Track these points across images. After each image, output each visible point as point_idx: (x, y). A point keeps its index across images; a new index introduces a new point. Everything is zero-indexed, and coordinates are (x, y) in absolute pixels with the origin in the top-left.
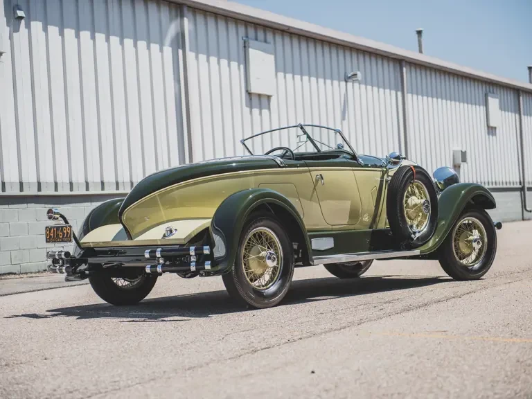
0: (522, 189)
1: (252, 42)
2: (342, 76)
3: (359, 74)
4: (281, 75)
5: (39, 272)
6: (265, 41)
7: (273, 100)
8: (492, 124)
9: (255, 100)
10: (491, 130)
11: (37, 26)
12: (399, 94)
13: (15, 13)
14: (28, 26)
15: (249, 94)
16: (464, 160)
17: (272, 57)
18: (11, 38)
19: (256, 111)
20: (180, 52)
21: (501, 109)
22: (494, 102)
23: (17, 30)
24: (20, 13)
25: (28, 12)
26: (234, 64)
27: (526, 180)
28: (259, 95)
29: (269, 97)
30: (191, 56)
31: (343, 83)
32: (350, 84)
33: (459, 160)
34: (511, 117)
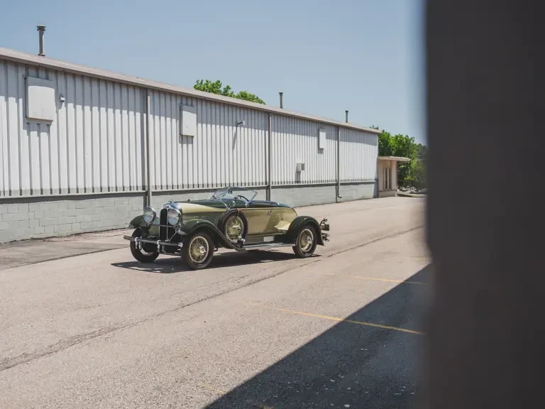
0: (337, 185)
1: (185, 107)
2: (235, 124)
3: (244, 122)
4: (200, 125)
5: (68, 236)
6: (192, 105)
7: (195, 139)
8: (321, 147)
9: (185, 139)
10: (320, 150)
11: (71, 105)
12: (267, 132)
13: (60, 98)
14: (66, 106)
15: (181, 135)
16: (303, 169)
17: (195, 115)
18: (57, 112)
19: (185, 145)
20: (145, 115)
21: (327, 138)
22: (323, 135)
23: (60, 108)
24: (63, 99)
25: (66, 99)
26: (174, 120)
27: (340, 179)
28: (187, 136)
29: (192, 137)
30: (151, 117)
31: (235, 128)
32: (238, 128)
33: (300, 169)
34: (333, 143)
